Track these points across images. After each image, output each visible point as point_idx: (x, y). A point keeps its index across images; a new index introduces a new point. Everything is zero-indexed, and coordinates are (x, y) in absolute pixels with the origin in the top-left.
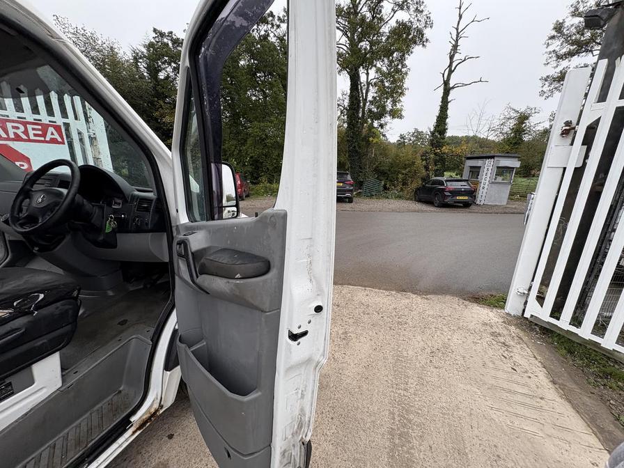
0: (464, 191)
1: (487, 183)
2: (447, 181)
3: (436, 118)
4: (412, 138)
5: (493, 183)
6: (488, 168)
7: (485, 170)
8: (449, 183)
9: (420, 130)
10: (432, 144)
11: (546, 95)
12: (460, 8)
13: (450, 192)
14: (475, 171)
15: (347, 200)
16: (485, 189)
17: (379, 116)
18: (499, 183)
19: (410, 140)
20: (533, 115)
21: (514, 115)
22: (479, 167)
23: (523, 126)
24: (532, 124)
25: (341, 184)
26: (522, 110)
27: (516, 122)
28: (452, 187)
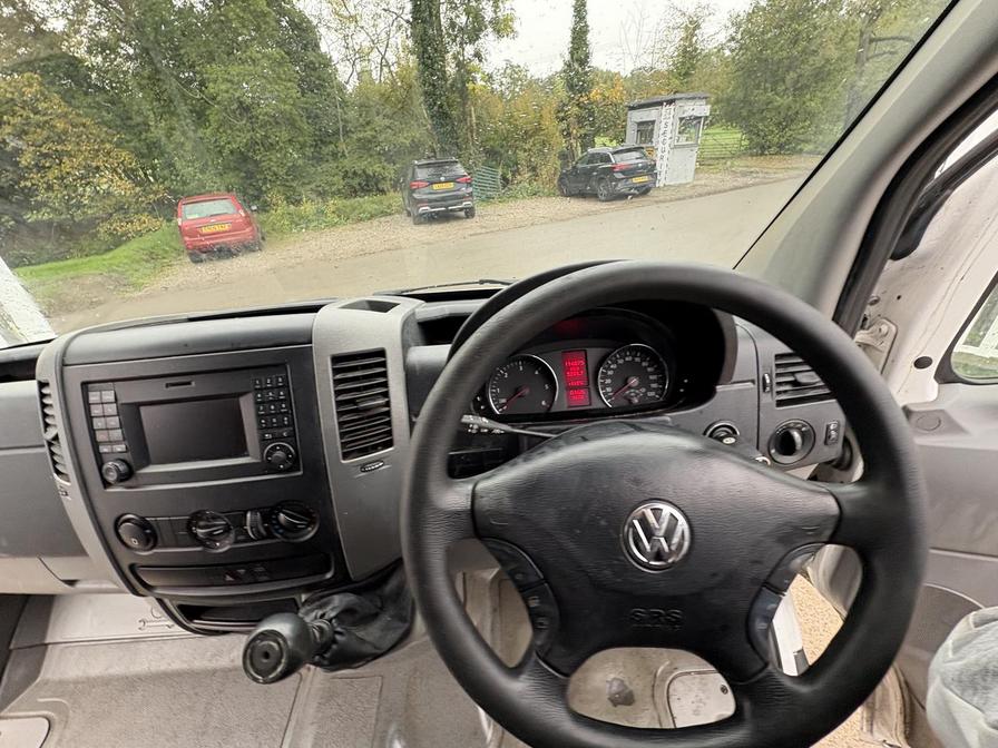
0: (642, 168)
1: (667, 148)
2: (614, 153)
3: (570, 33)
4: (504, 80)
5: (675, 147)
6: (666, 120)
7: (663, 125)
8: (618, 157)
9: (515, 64)
10: (571, 87)
13: (622, 172)
14: (646, 129)
15: (462, 214)
16: (665, 159)
17: (474, 33)
18: (684, 146)
19: (502, 84)
20: (707, 19)
21: (680, 21)
22: (653, 122)
23: (694, 40)
24: (705, 36)
25: (451, 185)
26: (691, 11)
27: (683, 35)
28: (623, 163)
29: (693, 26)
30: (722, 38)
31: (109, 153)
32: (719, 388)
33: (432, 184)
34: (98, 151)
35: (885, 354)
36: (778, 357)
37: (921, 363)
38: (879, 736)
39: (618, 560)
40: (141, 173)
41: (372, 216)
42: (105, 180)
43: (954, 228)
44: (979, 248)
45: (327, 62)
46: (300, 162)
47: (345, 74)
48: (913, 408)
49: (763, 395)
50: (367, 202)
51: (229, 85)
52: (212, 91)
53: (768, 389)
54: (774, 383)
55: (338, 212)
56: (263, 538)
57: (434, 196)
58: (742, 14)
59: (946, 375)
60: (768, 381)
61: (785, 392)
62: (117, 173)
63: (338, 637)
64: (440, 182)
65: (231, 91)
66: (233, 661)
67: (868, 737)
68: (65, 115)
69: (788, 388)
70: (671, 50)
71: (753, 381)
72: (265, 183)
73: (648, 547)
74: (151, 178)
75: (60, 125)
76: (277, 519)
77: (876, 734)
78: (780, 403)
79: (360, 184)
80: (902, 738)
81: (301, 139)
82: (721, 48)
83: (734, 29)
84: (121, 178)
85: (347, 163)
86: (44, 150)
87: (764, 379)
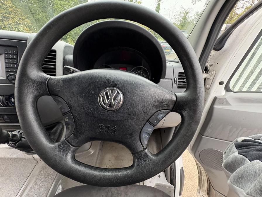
2: (162, 42)
8: (163, 44)
11: (194, 2)
20: (190, 12)
21: (183, 11)
23: (186, 17)
24: (189, 16)
27: (184, 15)
28: (164, 45)
30: (193, 17)
31: (24, 20)
32: (161, 80)
34: (21, 18)
35: (212, 81)
36: (180, 73)
37: (221, 83)
38: (201, 194)
39: (96, 106)
40: (33, 27)
42: (22, 27)
43: (234, 41)
44: (240, 47)
46: (78, 32)
48: (217, 97)
49: (174, 83)
51: (61, 7)
52: (56, 7)
53: (175, 82)
54: (178, 80)
56: (6, 106)
58: (199, 12)
59: (227, 89)
60: (176, 80)
61: (181, 84)
62: (25, 26)
63: (22, 139)
65: (61, 8)
66: (18, 156)
67: (199, 194)
68: (12, 7)
69: (182, 83)
70: (180, 18)
71: (171, 79)
72: (68, 36)
73: (107, 102)
74: (35, 29)
75: (10, 9)
76: (11, 100)
77: (200, 194)
78: (179, 87)
80: (206, 195)
82: (193, 20)
83: (197, 16)
84: (26, 28)
86: (4, 15)
87: (175, 79)
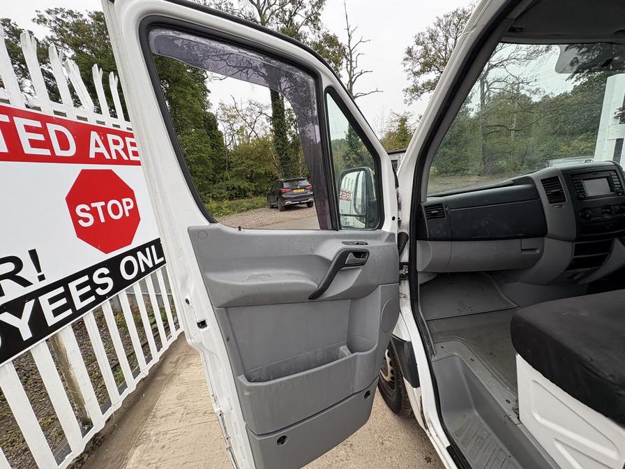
7: (400, 162)
12: (348, 29)
15: (307, 205)
20: (410, 117)
21: (397, 118)
22: (397, 160)
23: (405, 126)
24: (410, 124)
25: (303, 190)
26: (401, 114)
27: (399, 124)
29: (403, 120)
33: (293, 189)
41: (248, 209)
45: (220, 135)
47: (227, 140)
50: (245, 202)
55: (229, 207)
57: (294, 196)
64: (298, 189)
79: (236, 193)
81: (208, 171)
85: (230, 183)
